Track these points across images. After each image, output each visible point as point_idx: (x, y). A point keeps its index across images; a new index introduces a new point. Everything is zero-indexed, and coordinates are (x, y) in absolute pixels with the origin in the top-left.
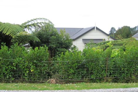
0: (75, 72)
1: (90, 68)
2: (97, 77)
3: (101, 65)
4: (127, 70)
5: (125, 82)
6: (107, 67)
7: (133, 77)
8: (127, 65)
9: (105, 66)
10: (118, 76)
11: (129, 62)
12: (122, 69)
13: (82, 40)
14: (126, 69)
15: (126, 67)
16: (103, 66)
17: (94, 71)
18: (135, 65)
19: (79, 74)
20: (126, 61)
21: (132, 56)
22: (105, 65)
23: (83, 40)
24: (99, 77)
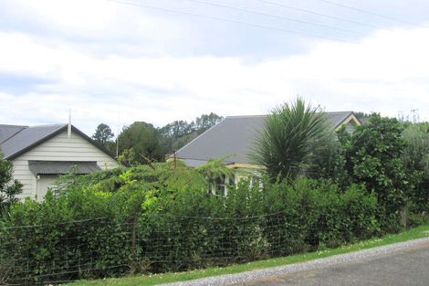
0: (52, 254)
1: (91, 243)
2: (110, 265)
3: (119, 231)
4: (181, 241)
5: (180, 270)
6: (134, 236)
7: (196, 257)
8: (180, 229)
9: (129, 235)
10: (159, 258)
11: (185, 220)
12: (169, 239)
13: (27, 163)
14: (177, 238)
15: (178, 234)
16: (124, 233)
17: (103, 250)
18: (198, 228)
19: (62, 259)
20: (178, 220)
21: (190, 208)
22: (130, 231)
23: (32, 163)
24: (116, 262)
